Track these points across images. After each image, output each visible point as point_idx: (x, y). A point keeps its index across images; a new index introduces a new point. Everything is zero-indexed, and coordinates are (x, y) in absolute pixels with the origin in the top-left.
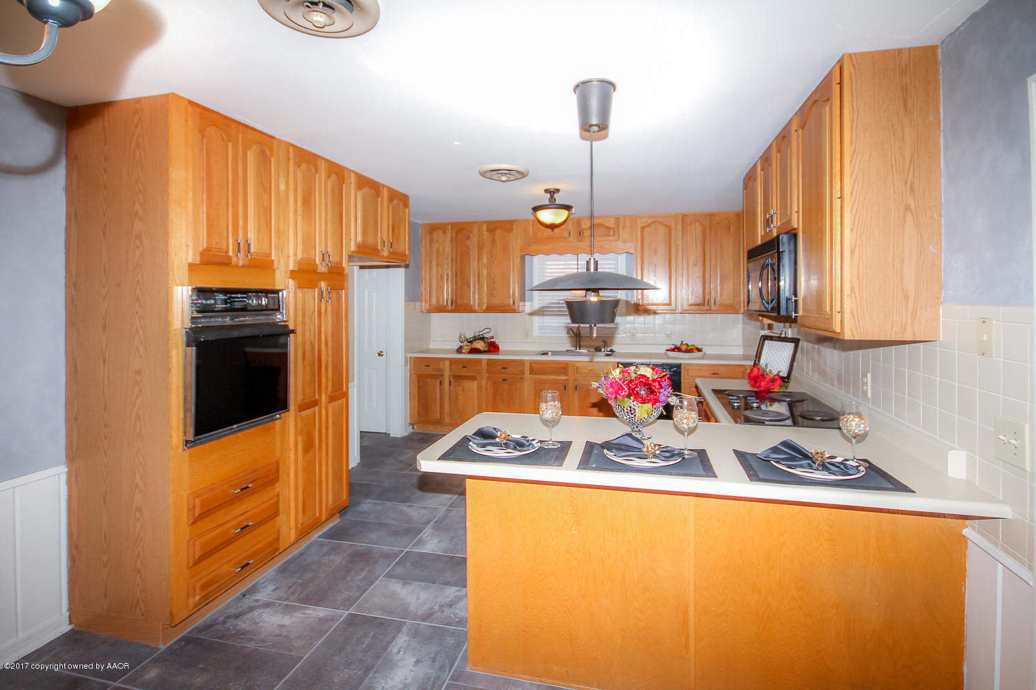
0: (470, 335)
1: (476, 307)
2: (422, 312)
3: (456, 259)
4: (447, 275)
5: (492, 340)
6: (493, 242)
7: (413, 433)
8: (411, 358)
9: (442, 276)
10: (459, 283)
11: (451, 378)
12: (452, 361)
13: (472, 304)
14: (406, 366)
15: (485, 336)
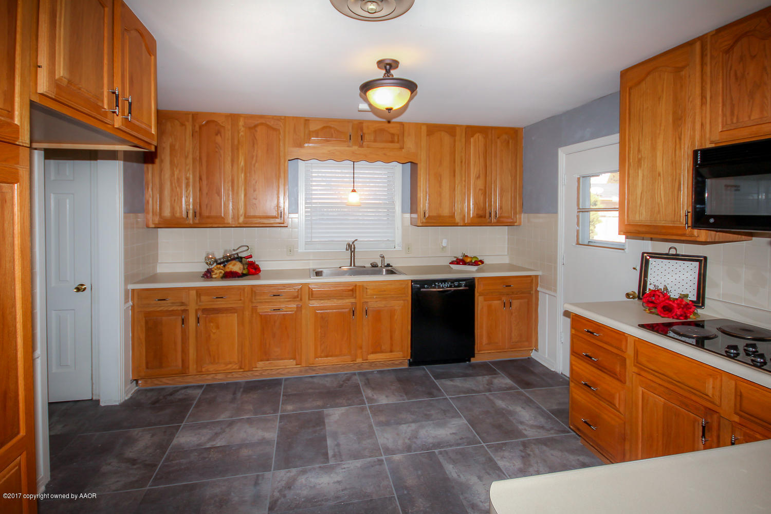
0: (219, 255)
1: (230, 220)
2: (148, 227)
3: (200, 158)
4: (187, 179)
5: (249, 260)
6: (254, 142)
7: (138, 391)
8: (133, 290)
9: (179, 180)
10: (205, 190)
11: (200, 314)
12: (199, 292)
13: (223, 215)
14: (126, 301)
15: (240, 255)
